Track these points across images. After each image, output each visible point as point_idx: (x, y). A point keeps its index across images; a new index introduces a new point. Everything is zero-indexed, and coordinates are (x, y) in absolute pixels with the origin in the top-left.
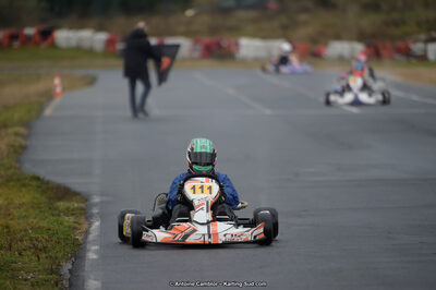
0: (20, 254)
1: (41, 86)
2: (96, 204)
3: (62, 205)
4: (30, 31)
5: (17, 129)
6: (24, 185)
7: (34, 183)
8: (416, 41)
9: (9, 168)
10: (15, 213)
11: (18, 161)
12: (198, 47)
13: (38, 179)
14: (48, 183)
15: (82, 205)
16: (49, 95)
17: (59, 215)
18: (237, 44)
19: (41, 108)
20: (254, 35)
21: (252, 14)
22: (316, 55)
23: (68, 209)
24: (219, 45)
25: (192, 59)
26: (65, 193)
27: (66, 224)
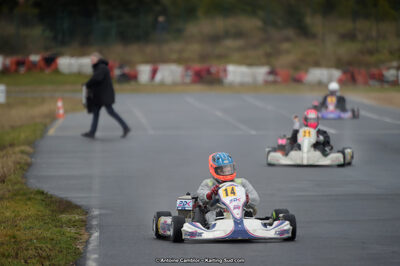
0: (26, 262)
1: (45, 108)
2: (96, 217)
3: (64, 217)
4: (35, 58)
5: (23, 148)
6: (30, 199)
7: (39, 197)
8: (389, 68)
9: (15, 183)
10: (22, 224)
11: (24, 177)
12: (190, 73)
13: (42, 193)
14: (51, 197)
15: (83, 217)
16: (53, 117)
17: (62, 227)
18: (225, 71)
19: (45, 128)
20: (240, 62)
21: (239, 43)
22: (298, 81)
23: (70, 221)
24: (208, 71)
25: (184, 84)
26: (67, 206)
27: (68, 234)
